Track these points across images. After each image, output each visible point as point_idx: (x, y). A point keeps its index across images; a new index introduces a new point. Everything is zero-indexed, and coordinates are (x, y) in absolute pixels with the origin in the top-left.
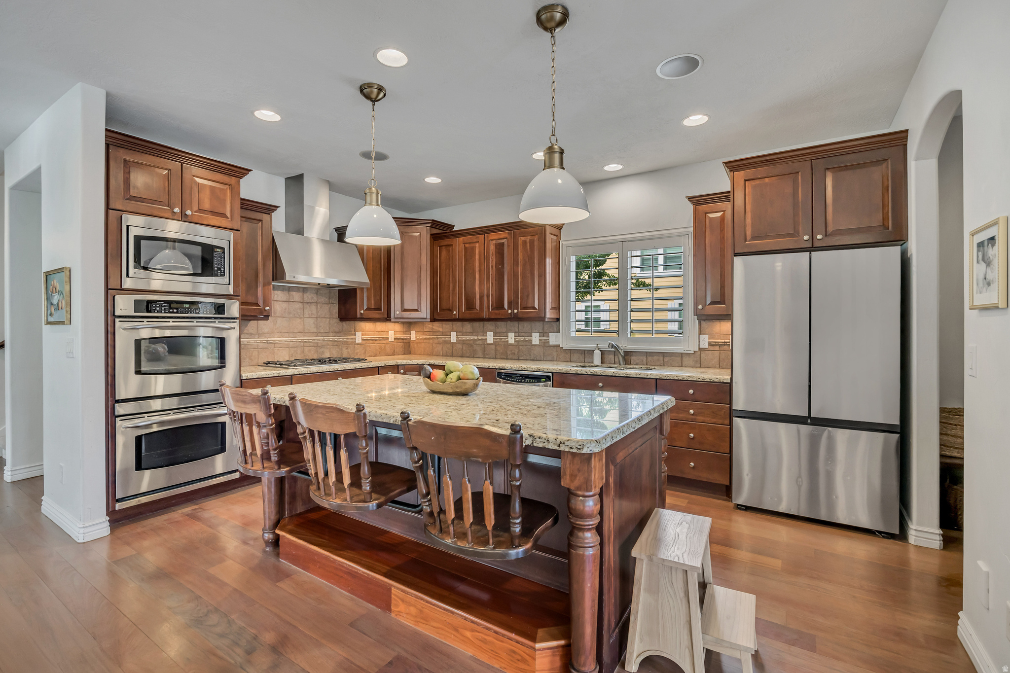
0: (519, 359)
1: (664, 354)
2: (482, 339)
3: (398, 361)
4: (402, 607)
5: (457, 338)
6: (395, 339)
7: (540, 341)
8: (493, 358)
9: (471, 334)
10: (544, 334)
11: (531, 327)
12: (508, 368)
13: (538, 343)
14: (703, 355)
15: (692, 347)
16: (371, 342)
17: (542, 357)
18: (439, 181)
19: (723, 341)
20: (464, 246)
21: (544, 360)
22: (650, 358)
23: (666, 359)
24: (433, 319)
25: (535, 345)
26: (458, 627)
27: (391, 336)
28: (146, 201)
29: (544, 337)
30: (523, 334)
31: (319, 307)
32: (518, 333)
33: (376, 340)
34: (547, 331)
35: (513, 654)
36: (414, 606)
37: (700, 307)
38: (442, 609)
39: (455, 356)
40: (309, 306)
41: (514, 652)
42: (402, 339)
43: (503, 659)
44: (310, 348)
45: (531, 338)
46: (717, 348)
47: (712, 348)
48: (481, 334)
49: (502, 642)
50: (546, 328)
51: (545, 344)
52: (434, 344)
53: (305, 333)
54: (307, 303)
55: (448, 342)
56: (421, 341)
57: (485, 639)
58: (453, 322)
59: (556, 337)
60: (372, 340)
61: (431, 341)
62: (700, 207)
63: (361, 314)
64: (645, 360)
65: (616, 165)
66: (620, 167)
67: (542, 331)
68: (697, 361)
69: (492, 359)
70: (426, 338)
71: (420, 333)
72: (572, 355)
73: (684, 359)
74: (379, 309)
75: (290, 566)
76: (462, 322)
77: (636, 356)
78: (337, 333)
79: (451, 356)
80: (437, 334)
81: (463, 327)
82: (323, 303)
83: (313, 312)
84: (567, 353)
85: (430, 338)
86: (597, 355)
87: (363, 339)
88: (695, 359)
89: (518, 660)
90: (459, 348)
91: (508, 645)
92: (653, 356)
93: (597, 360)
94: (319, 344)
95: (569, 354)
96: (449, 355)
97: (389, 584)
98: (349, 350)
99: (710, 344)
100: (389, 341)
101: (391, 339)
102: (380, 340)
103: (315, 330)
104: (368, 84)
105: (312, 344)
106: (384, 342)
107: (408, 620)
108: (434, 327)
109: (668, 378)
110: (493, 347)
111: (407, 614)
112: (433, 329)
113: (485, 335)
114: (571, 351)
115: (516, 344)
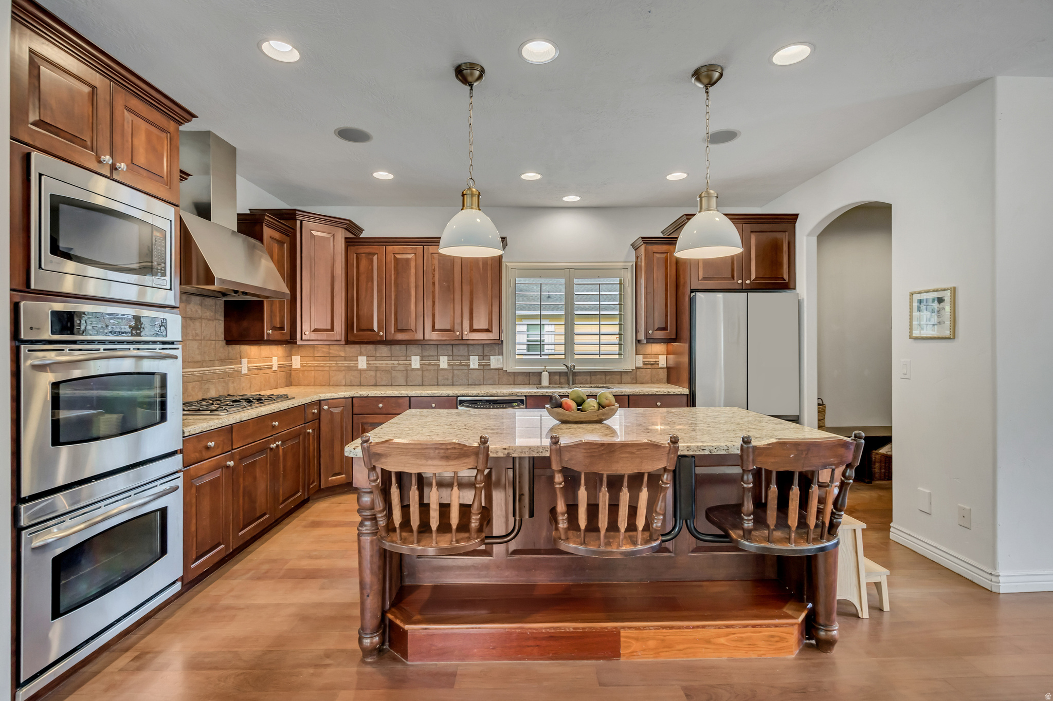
0: (453, 385)
1: (606, 373)
2: (405, 365)
3: (321, 395)
4: (635, 646)
5: (368, 365)
6: (278, 368)
7: (480, 364)
8: (419, 385)
9: (389, 358)
10: (483, 357)
11: (468, 350)
12: (474, 395)
13: (477, 366)
14: (638, 373)
15: (630, 367)
16: (256, 372)
17: (482, 381)
18: (391, 177)
19: (654, 360)
20: (395, 256)
21: (484, 384)
22: (593, 378)
23: (608, 377)
24: (348, 342)
25: (474, 369)
26: (709, 639)
27: (275, 363)
28: (62, 134)
29: (483, 360)
30: (459, 358)
31: (204, 325)
32: (452, 356)
33: (261, 369)
34: (488, 354)
35: (772, 639)
36: (653, 639)
37: (650, 332)
38: (690, 628)
39: (363, 386)
40: (193, 322)
41: (773, 636)
42: (285, 367)
43: (762, 647)
44: (194, 383)
45: (469, 361)
46: (649, 366)
47: (645, 367)
48: (403, 358)
49: (760, 632)
50: (486, 352)
51: (485, 367)
52: (331, 372)
53: (189, 362)
54: (191, 319)
55: (355, 368)
56: (309, 369)
57: (742, 637)
58: (362, 345)
59: (498, 360)
60: (257, 369)
61: (327, 369)
62: (649, 247)
63: (268, 334)
64: (589, 380)
65: (574, 197)
66: (578, 198)
67: (482, 354)
68: (633, 378)
69: (418, 387)
70: (319, 365)
71: (307, 359)
72: (516, 377)
73: (623, 376)
74: (282, 328)
75: (436, 665)
76: (375, 346)
77: (580, 376)
78: (223, 361)
79: (358, 386)
80: (337, 359)
81: (376, 351)
82: (209, 320)
83: (197, 332)
84: (510, 376)
85: (325, 364)
86: (545, 376)
87: (249, 370)
88: (632, 377)
89: (777, 642)
90: (371, 376)
91: (767, 632)
92: (596, 375)
93: (545, 381)
94: (204, 379)
95: (513, 377)
96: (355, 384)
97: (616, 628)
98: (235, 384)
99: (644, 363)
100: (273, 369)
101: (275, 368)
102: (265, 369)
103: (199, 358)
104: (471, 64)
105: (196, 379)
106: (268, 371)
107: (645, 656)
108: (331, 351)
109: (640, 394)
110: (420, 373)
111: (644, 650)
112: (329, 353)
113: (408, 359)
114: (515, 374)
115: (450, 368)
